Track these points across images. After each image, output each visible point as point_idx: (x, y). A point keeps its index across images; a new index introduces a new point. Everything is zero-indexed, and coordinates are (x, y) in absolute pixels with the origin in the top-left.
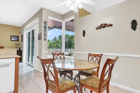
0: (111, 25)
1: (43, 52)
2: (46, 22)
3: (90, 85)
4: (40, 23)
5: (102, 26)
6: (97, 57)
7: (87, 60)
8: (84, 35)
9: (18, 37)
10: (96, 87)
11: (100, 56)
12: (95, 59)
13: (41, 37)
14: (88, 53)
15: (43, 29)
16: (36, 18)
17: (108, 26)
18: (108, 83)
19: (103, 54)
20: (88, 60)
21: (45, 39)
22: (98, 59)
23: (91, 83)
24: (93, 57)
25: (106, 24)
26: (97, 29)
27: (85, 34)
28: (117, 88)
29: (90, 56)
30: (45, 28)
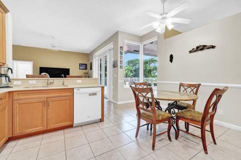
0: (213, 47)
1: (119, 81)
2: (122, 47)
3: (190, 118)
4: (115, 49)
5: (199, 49)
6: (193, 88)
7: (178, 91)
8: (171, 61)
9: (86, 65)
10: (199, 120)
11: (197, 86)
12: (189, 90)
13: (117, 64)
14: (179, 83)
15: (119, 55)
16: (110, 43)
17: (208, 48)
18: (212, 117)
19: (202, 84)
20: (180, 91)
21: (121, 67)
22: (195, 90)
23: (190, 116)
24: (186, 88)
25: (205, 46)
26: (190, 52)
27: (173, 58)
28: (222, 127)
29: (181, 87)
30: (121, 54)
